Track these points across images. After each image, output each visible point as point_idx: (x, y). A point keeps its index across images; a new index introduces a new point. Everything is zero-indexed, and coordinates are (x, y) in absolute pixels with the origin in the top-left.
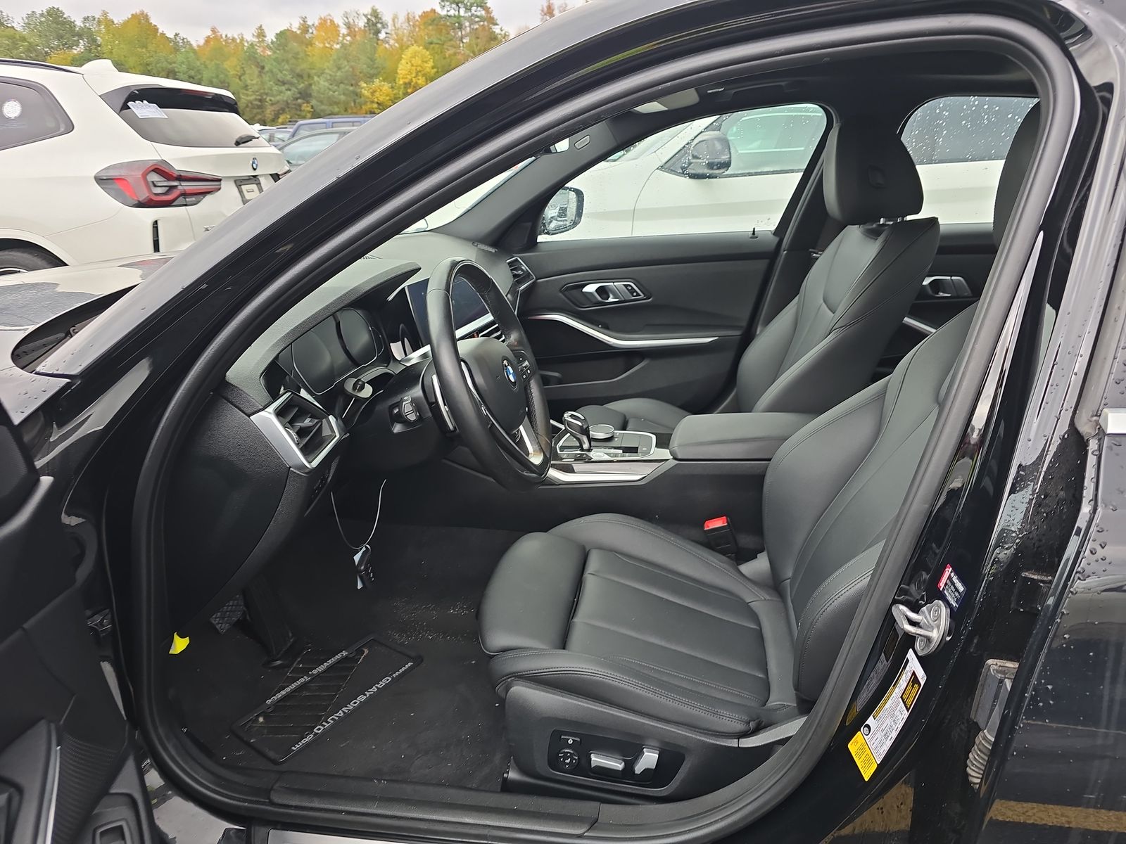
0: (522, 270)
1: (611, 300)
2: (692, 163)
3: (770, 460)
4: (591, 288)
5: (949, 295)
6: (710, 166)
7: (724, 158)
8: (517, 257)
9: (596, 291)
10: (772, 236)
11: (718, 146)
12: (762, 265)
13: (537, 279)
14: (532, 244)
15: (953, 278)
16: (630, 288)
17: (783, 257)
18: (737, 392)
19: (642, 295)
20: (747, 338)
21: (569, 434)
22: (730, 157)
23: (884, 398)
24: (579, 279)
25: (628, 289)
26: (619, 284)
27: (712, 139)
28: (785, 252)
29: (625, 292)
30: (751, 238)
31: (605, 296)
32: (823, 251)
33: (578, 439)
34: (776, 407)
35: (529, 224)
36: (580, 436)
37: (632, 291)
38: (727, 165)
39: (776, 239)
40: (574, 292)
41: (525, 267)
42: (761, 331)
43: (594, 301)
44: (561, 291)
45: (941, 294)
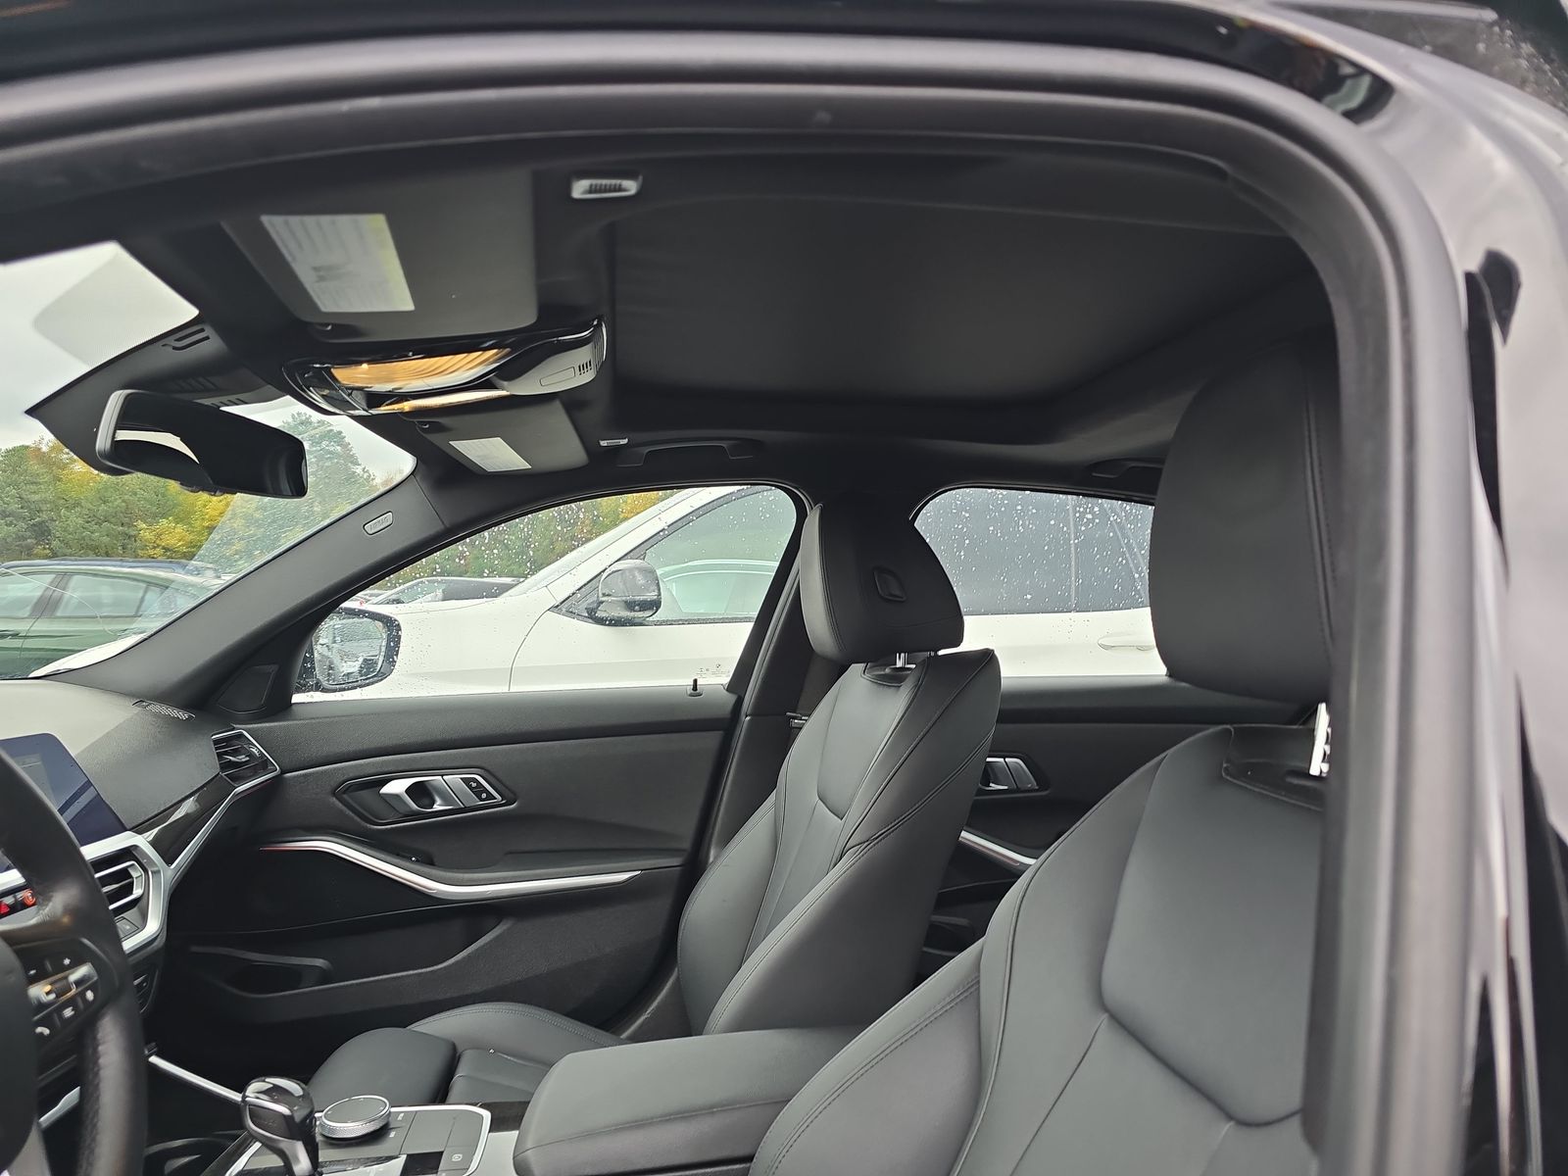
0: (251, 755)
1: (437, 807)
2: (602, 602)
3: (749, 1159)
4: (397, 787)
5: (1006, 788)
6: (630, 605)
7: (651, 596)
8: (241, 729)
9: (406, 791)
10: (725, 691)
11: (640, 580)
12: (711, 740)
13: (283, 772)
14: (279, 706)
15: (1007, 760)
16: (474, 785)
17: (745, 725)
18: (678, 979)
19: (499, 798)
20: (694, 870)
21: (257, 1145)
22: (659, 595)
23: (979, 993)
24: (373, 771)
25: (470, 787)
26: (454, 779)
27: (631, 570)
28: (748, 718)
29: (466, 793)
30: (691, 695)
31: (426, 801)
32: (809, 716)
33: (282, 1154)
34: (751, 1019)
35: (272, 669)
36: (285, 1144)
37: (478, 790)
38: (655, 605)
39: (732, 698)
40: (365, 794)
41: (257, 749)
42: (716, 858)
43: (402, 810)
44: (334, 793)
45: (994, 786)
